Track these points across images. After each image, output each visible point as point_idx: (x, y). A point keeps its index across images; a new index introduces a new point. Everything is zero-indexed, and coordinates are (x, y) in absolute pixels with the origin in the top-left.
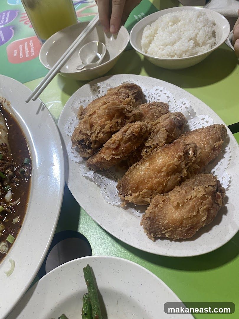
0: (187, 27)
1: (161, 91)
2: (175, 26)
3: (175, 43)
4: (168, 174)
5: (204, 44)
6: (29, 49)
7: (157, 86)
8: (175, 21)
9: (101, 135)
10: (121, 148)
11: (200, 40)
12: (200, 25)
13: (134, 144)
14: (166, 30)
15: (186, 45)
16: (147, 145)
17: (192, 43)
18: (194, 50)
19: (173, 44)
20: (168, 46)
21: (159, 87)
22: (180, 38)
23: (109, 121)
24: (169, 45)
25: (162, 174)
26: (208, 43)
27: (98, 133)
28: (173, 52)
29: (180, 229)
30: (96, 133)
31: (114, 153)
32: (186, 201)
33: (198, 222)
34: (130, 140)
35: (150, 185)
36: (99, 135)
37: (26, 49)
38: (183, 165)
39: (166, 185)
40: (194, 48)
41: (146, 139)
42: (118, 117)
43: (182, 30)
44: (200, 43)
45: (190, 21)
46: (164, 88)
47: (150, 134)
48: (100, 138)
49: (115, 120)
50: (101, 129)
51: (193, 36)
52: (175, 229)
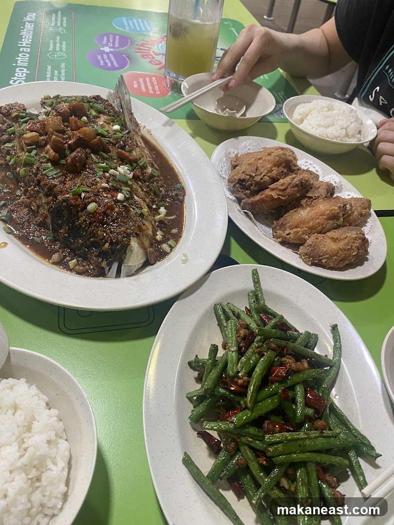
0: (340, 117)
1: (311, 164)
2: (329, 113)
3: (329, 127)
4: (328, 219)
6: (153, 85)
7: (307, 159)
8: (330, 109)
9: (266, 178)
10: (289, 190)
11: (350, 132)
12: (352, 120)
13: (298, 192)
14: (321, 113)
15: (339, 132)
16: (309, 195)
17: (344, 132)
18: (344, 139)
20: (322, 128)
21: (308, 161)
22: (333, 125)
23: (277, 168)
24: (324, 127)
25: (324, 217)
26: (356, 137)
27: (264, 176)
28: (326, 134)
29: (335, 257)
30: (263, 175)
31: (280, 193)
32: (342, 238)
33: (350, 255)
34: (297, 186)
35: (311, 224)
36: (265, 177)
37: (149, 85)
38: (341, 215)
39: (326, 226)
40: (344, 136)
41: (308, 192)
42: (284, 167)
43: (336, 118)
44: (350, 134)
45: (344, 113)
46: (313, 163)
47: (311, 188)
48: (265, 180)
49: (281, 169)
50: (267, 173)
51: (345, 126)
52: (331, 256)
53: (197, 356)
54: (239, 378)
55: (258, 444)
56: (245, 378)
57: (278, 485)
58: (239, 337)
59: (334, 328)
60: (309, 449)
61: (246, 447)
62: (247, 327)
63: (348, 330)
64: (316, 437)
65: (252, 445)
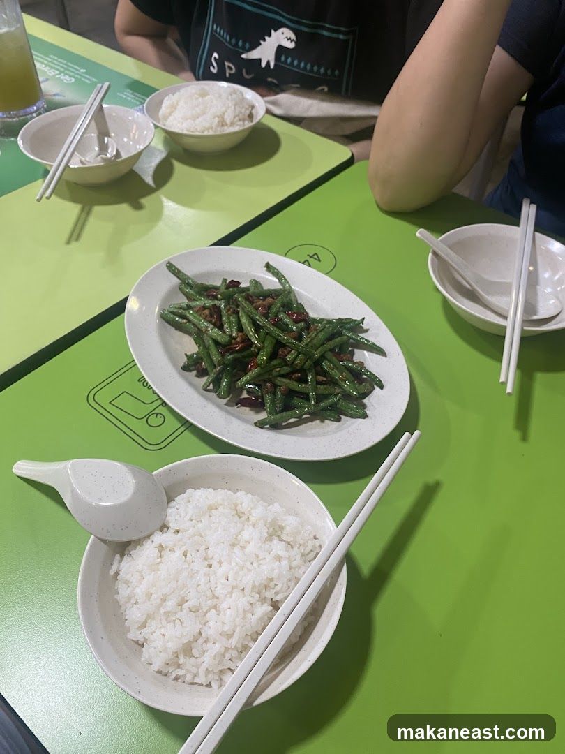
0: (214, 103)
2: (200, 100)
3: (197, 117)
5: (232, 124)
11: (228, 119)
12: (230, 104)
14: (189, 102)
15: (210, 122)
17: (217, 121)
19: (195, 118)
20: (189, 121)
22: (204, 113)
24: (191, 118)
28: (195, 127)
40: (219, 125)
43: (208, 105)
44: (228, 122)
45: (220, 96)
51: (219, 113)
53: (186, 355)
54: (235, 338)
55: (286, 369)
56: (240, 334)
57: (318, 383)
58: (206, 317)
59: (268, 266)
60: (318, 346)
61: (279, 378)
62: (204, 308)
63: (279, 261)
64: (316, 336)
65: (282, 372)
